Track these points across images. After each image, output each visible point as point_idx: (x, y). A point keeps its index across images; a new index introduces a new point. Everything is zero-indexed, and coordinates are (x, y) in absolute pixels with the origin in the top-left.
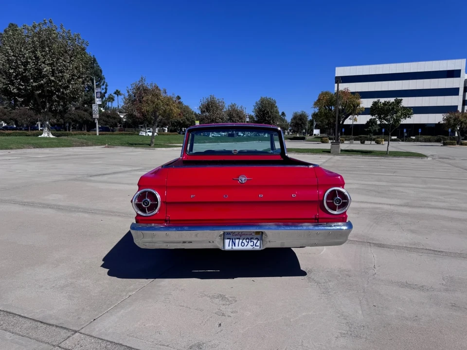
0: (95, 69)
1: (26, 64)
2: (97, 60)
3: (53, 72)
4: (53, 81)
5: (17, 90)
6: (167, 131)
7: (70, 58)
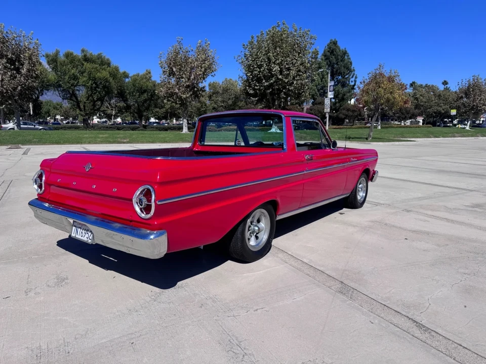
0: (346, 62)
1: (260, 66)
2: (348, 52)
3: (281, 72)
4: (281, 80)
5: (254, 90)
6: (421, 124)
7: (299, 55)
